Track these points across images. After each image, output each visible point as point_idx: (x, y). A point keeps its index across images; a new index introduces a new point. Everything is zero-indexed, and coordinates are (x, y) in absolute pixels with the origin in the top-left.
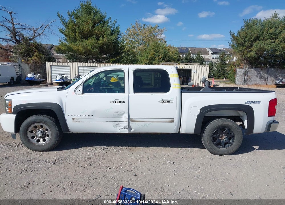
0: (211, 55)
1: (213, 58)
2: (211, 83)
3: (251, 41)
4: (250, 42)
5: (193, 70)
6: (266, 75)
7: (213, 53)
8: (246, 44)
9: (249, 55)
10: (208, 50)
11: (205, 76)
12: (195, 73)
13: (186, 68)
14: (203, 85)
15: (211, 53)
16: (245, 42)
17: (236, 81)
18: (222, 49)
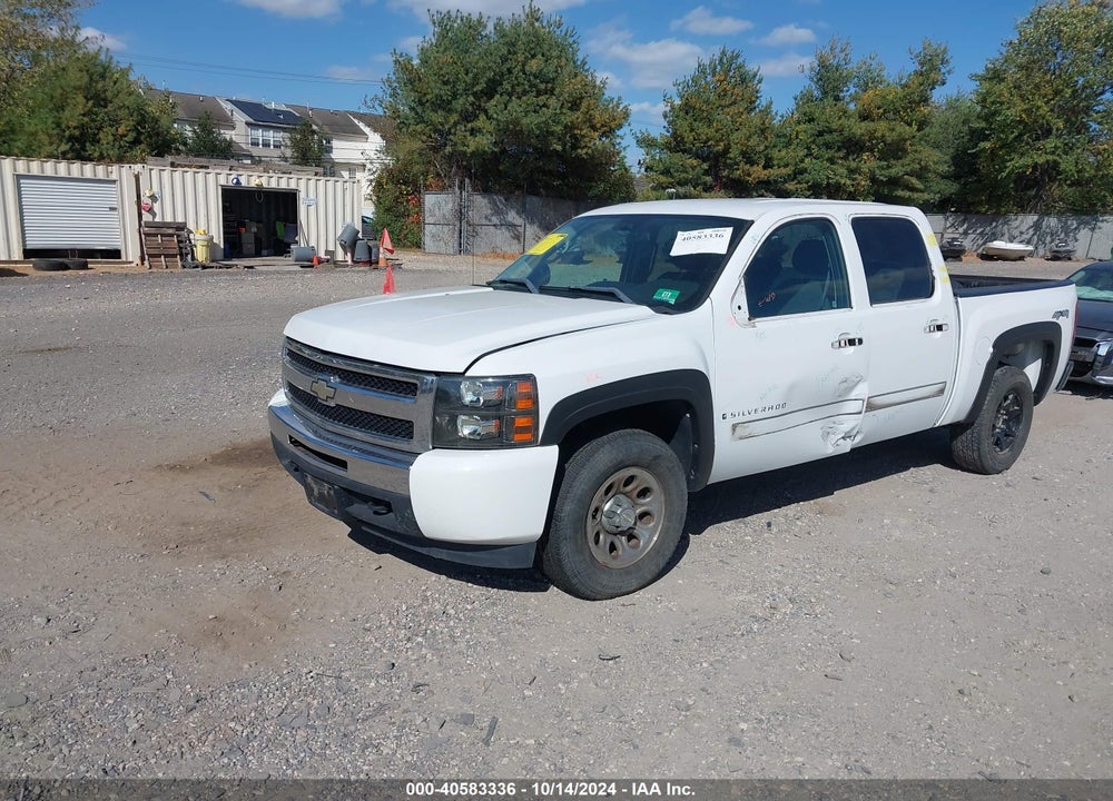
0: (247, 131)
1: (255, 144)
2: (374, 250)
3: (474, 94)
4: (471, 99)
5: (302, 195)
6: (518, 221)
7: (251, 120)
8: (459, 104)
9: (473, 144)
10: (228, 107)
11: (348, 220)
12: (312, 209)
13: (273, 184)
14: (349, 254)
15: (248, 124)
16: (455, 96)
17: (428, 241)
18: (284, 108)
